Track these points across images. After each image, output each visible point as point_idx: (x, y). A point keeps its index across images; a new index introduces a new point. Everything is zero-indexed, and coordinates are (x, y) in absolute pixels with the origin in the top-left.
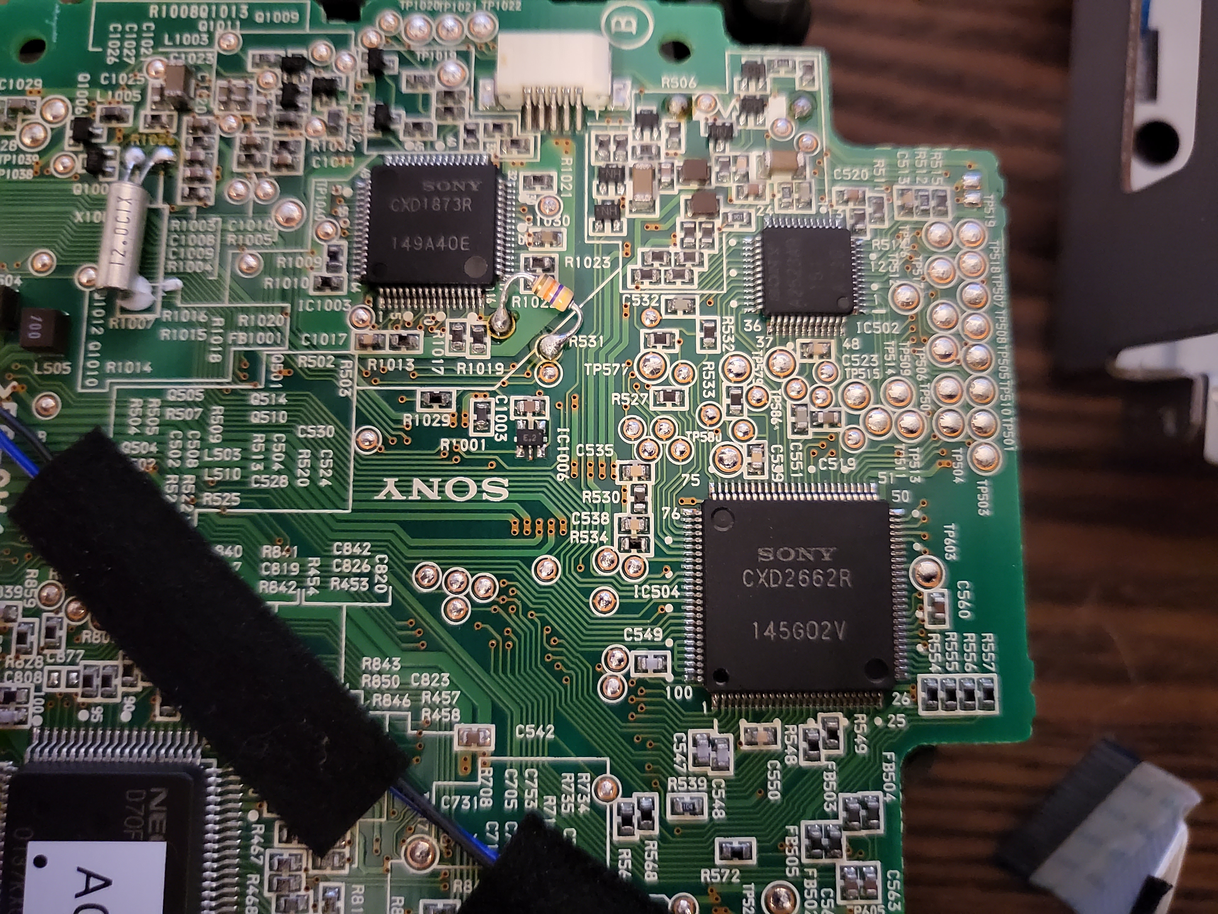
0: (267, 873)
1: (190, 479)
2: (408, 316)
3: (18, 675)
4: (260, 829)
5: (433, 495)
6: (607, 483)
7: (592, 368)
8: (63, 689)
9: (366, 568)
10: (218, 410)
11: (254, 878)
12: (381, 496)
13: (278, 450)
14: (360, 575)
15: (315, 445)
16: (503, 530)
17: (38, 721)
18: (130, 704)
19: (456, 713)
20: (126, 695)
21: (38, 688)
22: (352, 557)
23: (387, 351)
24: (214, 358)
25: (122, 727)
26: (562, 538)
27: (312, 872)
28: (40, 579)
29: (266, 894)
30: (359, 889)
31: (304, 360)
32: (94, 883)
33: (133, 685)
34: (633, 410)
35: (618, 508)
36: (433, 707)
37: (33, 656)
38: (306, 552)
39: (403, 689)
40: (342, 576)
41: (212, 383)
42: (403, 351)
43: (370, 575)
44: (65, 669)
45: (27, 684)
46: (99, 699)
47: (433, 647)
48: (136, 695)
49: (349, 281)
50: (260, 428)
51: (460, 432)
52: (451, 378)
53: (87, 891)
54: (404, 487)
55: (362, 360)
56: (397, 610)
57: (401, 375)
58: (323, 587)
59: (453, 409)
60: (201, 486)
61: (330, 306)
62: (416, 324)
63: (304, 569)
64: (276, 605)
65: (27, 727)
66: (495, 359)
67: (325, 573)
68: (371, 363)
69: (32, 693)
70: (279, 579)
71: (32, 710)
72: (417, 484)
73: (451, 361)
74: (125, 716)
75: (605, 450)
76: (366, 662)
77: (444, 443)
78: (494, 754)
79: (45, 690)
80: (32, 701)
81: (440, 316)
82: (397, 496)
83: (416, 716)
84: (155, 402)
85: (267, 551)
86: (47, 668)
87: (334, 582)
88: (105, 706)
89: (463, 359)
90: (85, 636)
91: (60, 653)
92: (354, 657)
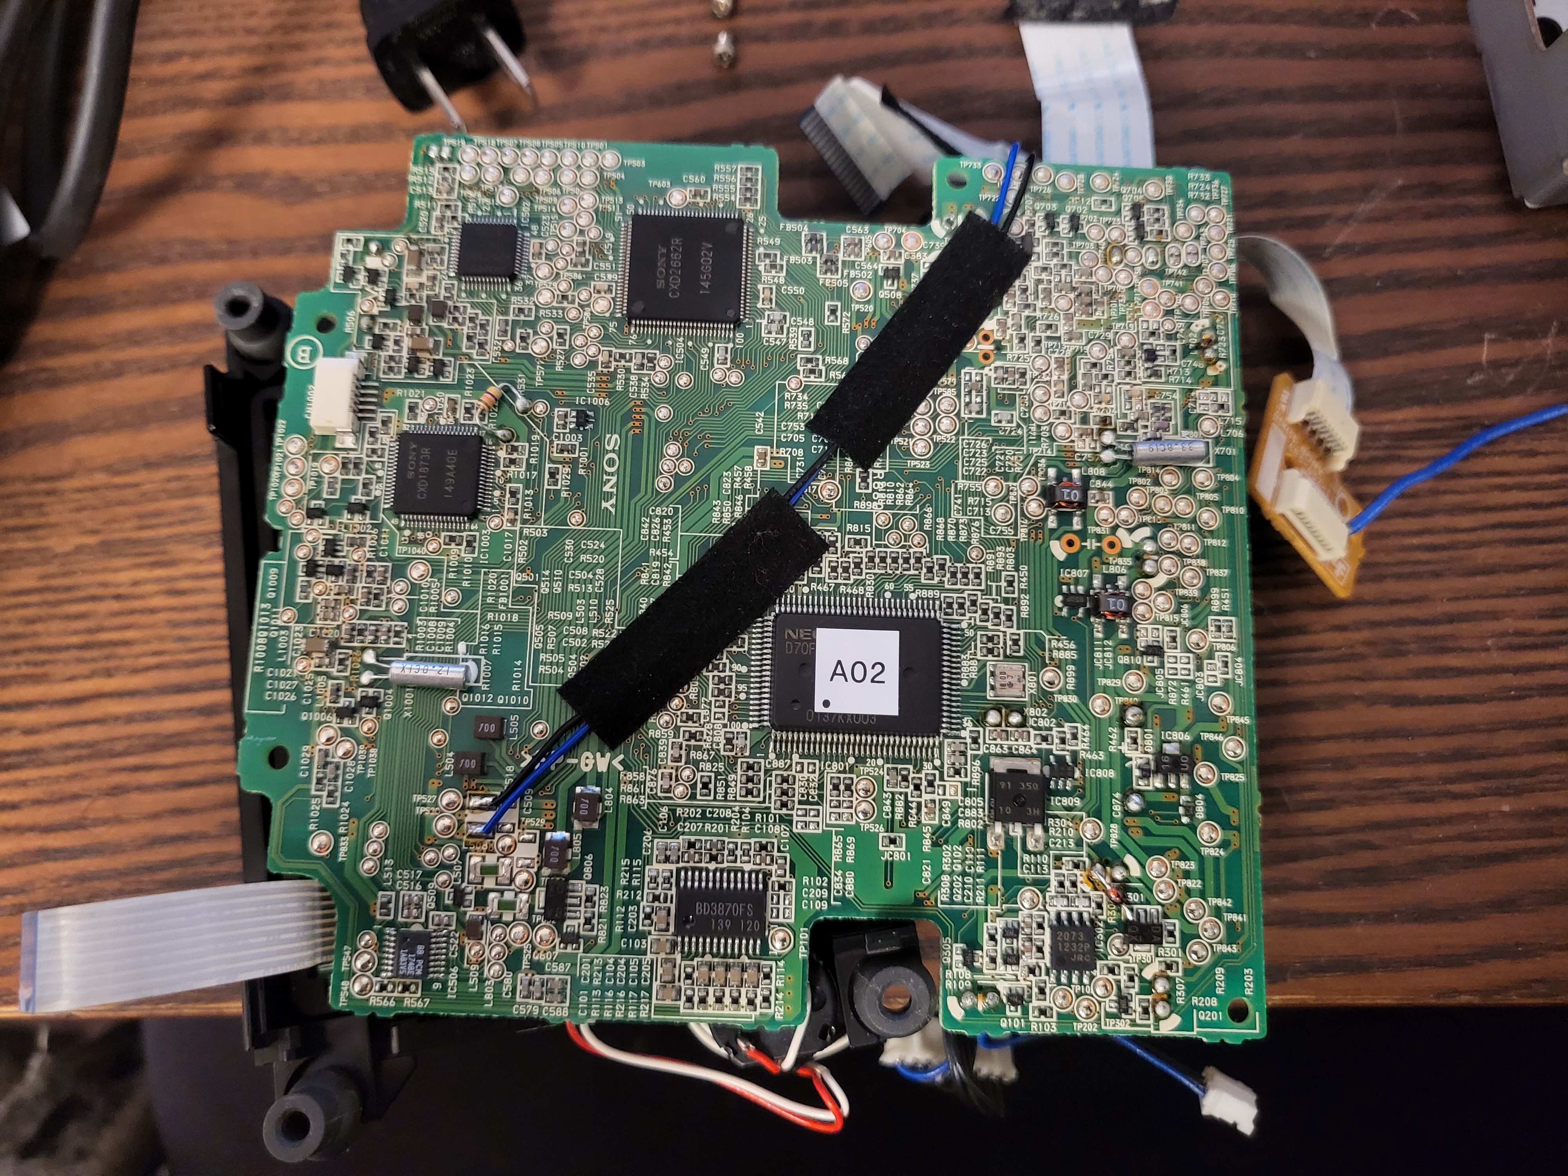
0: (839, 581)
1: (595, 632)
2: (497, 493)
3: (716, 739)
4: (814, 586)
5: (614, 479)
6: (613, 376)
7: (538, 381)
8: (726, 710)
9: (657, 520)
10: (551, 614)
11: (842, 589)
12: (613, 510)
13: (580, 575)
14: (662, 524)
15: (578, 551)
16: (638, 438)
17: (745, 725)
18: (736, 667)
19: (747, 468)
20: (731, 669)
21: (725, 726)
22: (650, 528)
23: (519, 506)
24: (515, 617)
25: (749, 671)
26: (644, 403)
27: (839, 555)
28: (656, 729)
29: (851, 582)
30: (849, 527)
31: (520, 559)
32: (839, 671)
33: (725, 665)
34: (567, 358)
35: (628, 370)
36: (743, 481)
37: (705, 730)
38: (646, 557)
39: (731, 498)
40: (662, 535)
41: (532, 618)
42: (520, 496)
43: (662, 517)
44: (714, 710)
45: (722, 733)
46: (733, 687)
47: (707, 480)
48: (731, 663)
49: (471, 531)
50: (564, 587)
51: (574, 463)
52: (540, 468)
53: (844, 674)
54: (608, 496)
55: (524, 522)
56: (683, 501)
57: (536, 498)
58: (668, 546)
59: (560, 466)
60: (600, 625)
61: (485, 543)
62: (503, 489)
63: (656, 558)
64: (678, 576)
65: (749, 732)
66: (529, 441)
67: (659, 545)
68: (526, 516)
69: (728, 729)
70: (662, 573)
71: (738, 730)
72: (606, 488)
73: (529, 467)
74: (744, 669)
75: (591, 376)
76: (715, 521)
77: (581, 472)
78: (772, 447)
79: (726, 721)
80: (733, 730)
81: (498, 473)
82: (613, 501)
83: (748, 491)
84: (542, 656)
85: (643, 582)
86: (713, 721)
87: (665, 539)
88: (737, 682)
89: (528, 460)
90: (693, 697)
91: (703, 713)
92: (711, 527)
